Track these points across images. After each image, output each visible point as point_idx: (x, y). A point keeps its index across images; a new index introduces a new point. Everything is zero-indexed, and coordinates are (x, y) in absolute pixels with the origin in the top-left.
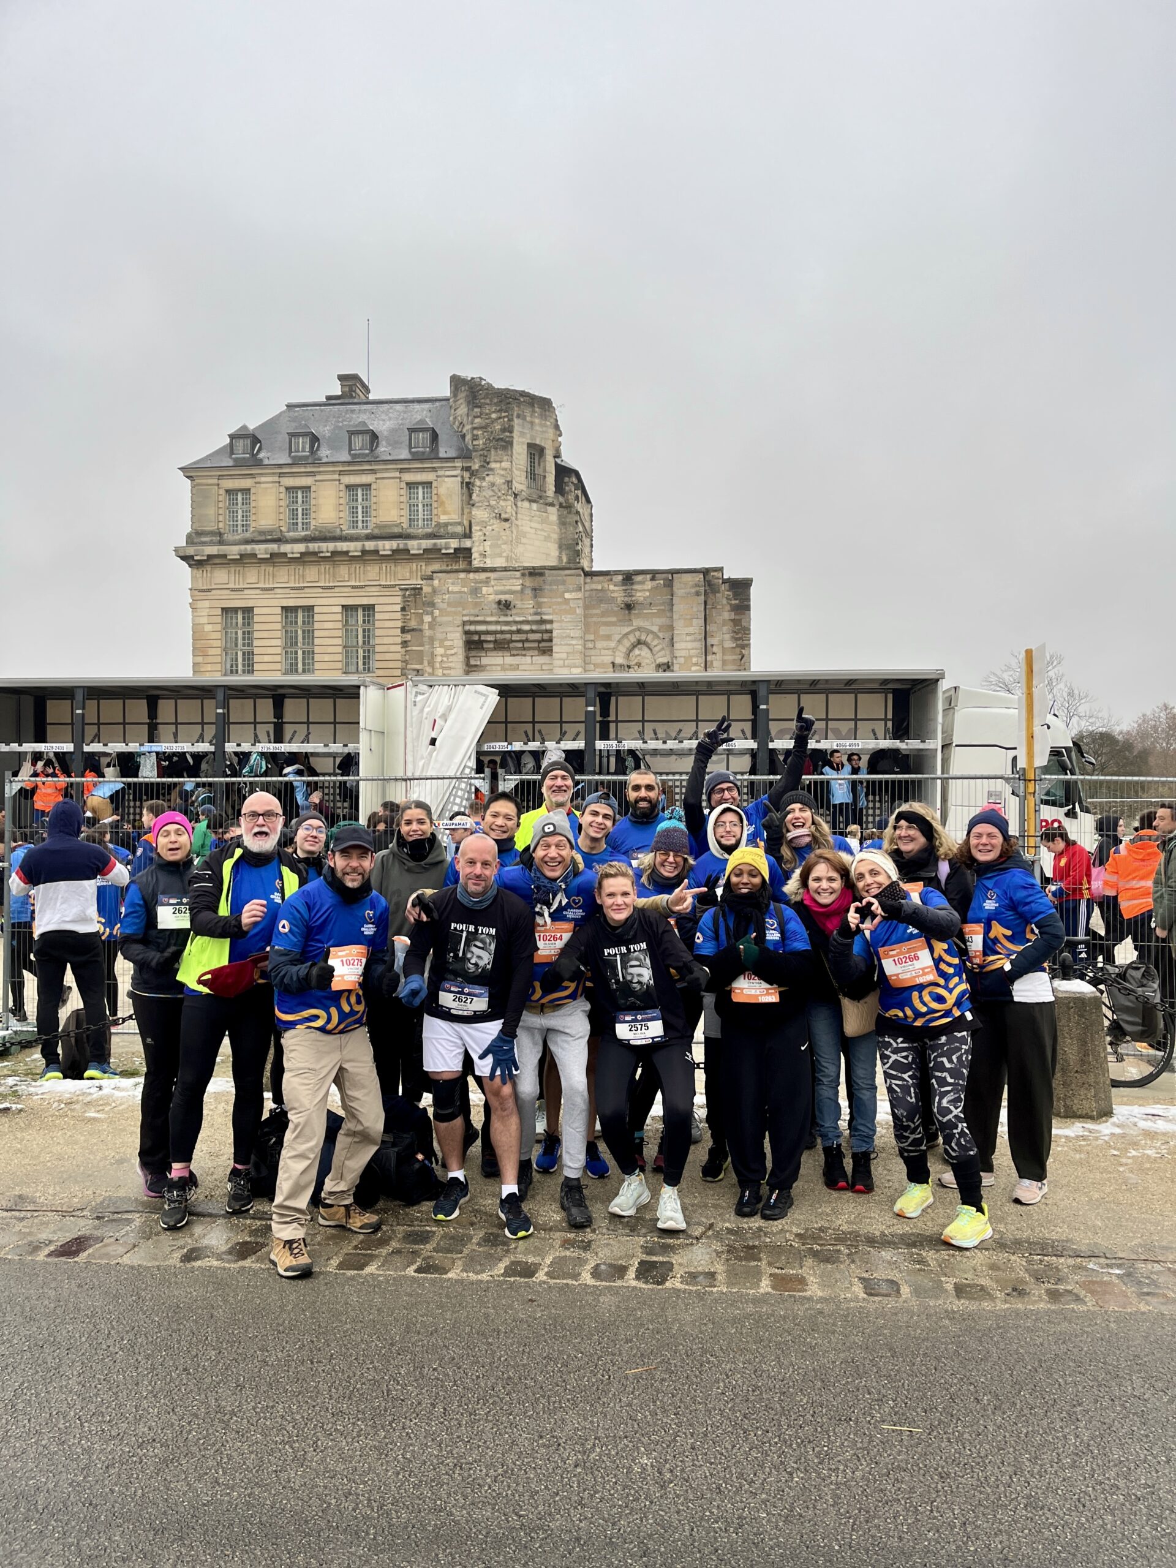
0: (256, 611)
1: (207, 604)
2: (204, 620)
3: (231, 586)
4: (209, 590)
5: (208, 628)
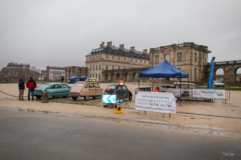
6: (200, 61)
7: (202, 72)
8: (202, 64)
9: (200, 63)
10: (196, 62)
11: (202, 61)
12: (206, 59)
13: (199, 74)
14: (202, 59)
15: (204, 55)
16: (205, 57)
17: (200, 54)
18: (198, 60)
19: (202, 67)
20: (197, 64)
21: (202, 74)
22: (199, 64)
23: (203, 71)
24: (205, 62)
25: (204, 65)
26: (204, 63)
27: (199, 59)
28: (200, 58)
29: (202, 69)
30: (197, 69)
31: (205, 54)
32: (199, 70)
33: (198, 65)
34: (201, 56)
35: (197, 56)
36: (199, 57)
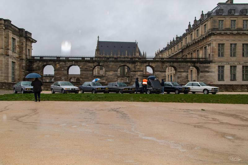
0: (225, 44)
1: (215, 43)
2: (215, 46)
3: (220, 39)
4: (216, 40)
5: (215, 47)
6: (21, 52)
7: (24, 68)
8: (24, 57)
9: (21, 55)
10: (15, 53)
11: (24, 52)
12: (29, 50)
13: (20, 71)
14: (24, 49)
15: (26, 44)
16: (28, 48)
17: (20, 42)
18: (17, 50)
19: (24, 62)
20: (16, 55)
21: (24, 72)
22: (20, 57)
23: (26, 68)
24: (28, 54)
25: (27, 58)
26: (26, 55)
27: (19, 49)
28: (21, 48)
29: (24, 65)
30: (16, 63)
31: (29, 43)
32: (20, 66)
33: (17, 58)
34: (22, 44)
35: (17, 44)
36: (19, 46)
